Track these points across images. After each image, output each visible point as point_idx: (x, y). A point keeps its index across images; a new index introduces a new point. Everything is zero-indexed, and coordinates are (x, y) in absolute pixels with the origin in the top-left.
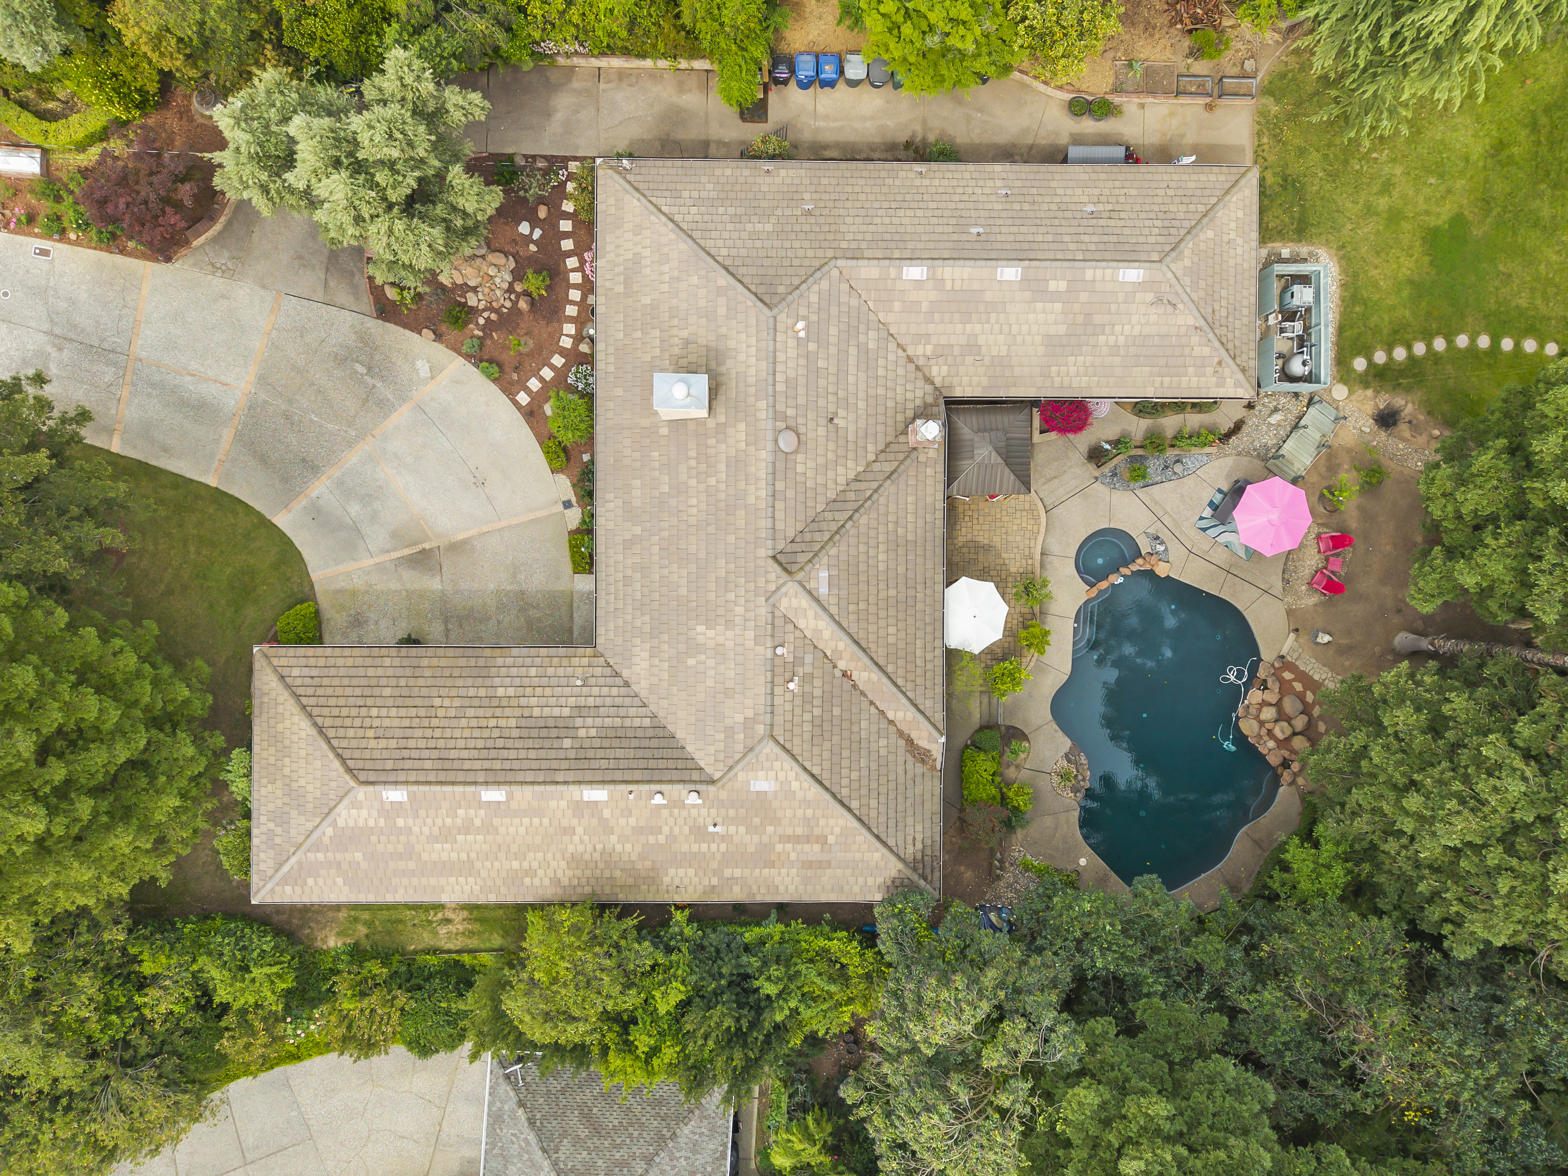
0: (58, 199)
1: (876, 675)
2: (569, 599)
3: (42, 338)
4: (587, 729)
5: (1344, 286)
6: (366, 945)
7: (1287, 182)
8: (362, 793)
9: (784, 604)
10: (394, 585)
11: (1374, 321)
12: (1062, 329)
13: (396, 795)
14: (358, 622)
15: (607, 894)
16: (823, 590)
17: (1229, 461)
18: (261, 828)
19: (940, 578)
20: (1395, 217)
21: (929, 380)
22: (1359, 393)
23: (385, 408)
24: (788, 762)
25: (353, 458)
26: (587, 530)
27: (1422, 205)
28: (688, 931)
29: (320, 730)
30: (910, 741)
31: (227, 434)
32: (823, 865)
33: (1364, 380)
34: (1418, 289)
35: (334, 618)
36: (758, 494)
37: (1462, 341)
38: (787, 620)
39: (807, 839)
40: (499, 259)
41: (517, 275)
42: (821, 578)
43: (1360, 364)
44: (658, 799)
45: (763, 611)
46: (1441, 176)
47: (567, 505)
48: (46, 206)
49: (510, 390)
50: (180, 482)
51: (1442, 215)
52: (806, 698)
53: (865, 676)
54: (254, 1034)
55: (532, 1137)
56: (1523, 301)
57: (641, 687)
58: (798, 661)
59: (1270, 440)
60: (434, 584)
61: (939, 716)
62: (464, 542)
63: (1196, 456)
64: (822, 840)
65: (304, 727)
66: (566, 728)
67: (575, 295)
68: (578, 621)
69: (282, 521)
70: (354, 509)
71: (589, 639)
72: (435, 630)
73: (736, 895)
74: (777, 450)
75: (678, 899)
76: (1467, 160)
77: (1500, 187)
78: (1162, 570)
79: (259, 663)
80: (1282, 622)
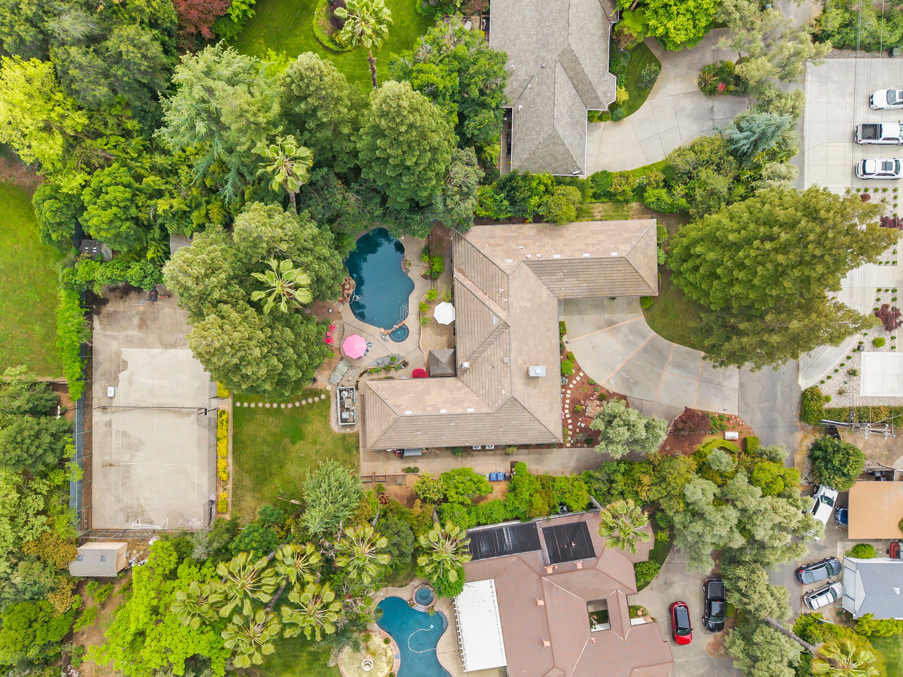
0: (720, 425)
1: (477, 294)
2: (565, 314)
3: (725, 384)
4: (560, 275)
5: (329, 420)
6: (624, 204)
7: (349, 451)
8: (624, 255)
9: (506, 314)
10: (619, 315)
11: (319, 410)
12: (426, 397)
13: (614, 254)
14: (630, 304)
15: (552, 226)
16: (494, 318)
17: (363, 365)
18: (654, 241)
19: (457, 323)
20: (314, 443)
21: (463, 382)
22: (322, 388)
23: (623, 369)
24: (502, 268)
25: (632, 353)
26: (561, 334)
27: (306, 447)
28: (528, 216)
29: (637, 272)
30: (464, 275)
31: (670, 359)
32: (488, 237)
33: (321, 392)
34: (305, 421)
35: (637, 304)
36: (514, 345)
37: (290, 406)
38: (504, 309)
39: (494, 245)
40: (590, 415)
41: (584, 411)
42: (495, 321)
43: (323, 397)
44: (539, 256)
45: (511, 311)
46: (300, 457)
47: (567, 342)
48: (724, 423)
49: (586, 376)
50: (684, 344)
51: (299, 445)
52: (498, 287)
53: (480, 294)
54: (655, 181)
55: (572, 153)
56: (271, 419)
57: (544, 288)
58: (501, 297)
59: (351, 372)
60: (607, 316)
61: (456, 283)
62: (598, 329)
63: (373, 366)
64: (490, 245)
65: (641, 272)
66: (566, 275)
67: (567, 406)
68: (563, 307)
69: (654, 334)
70: (631, 338)
71: (559, 301)
72: (606, 302)
73: (514, 227)
74: (509, 357)
75: (531, 225)
76: (292, 463)
77: (281, 454)
78: (382, 330)
79: (656, 290)
80: (343, 314)
